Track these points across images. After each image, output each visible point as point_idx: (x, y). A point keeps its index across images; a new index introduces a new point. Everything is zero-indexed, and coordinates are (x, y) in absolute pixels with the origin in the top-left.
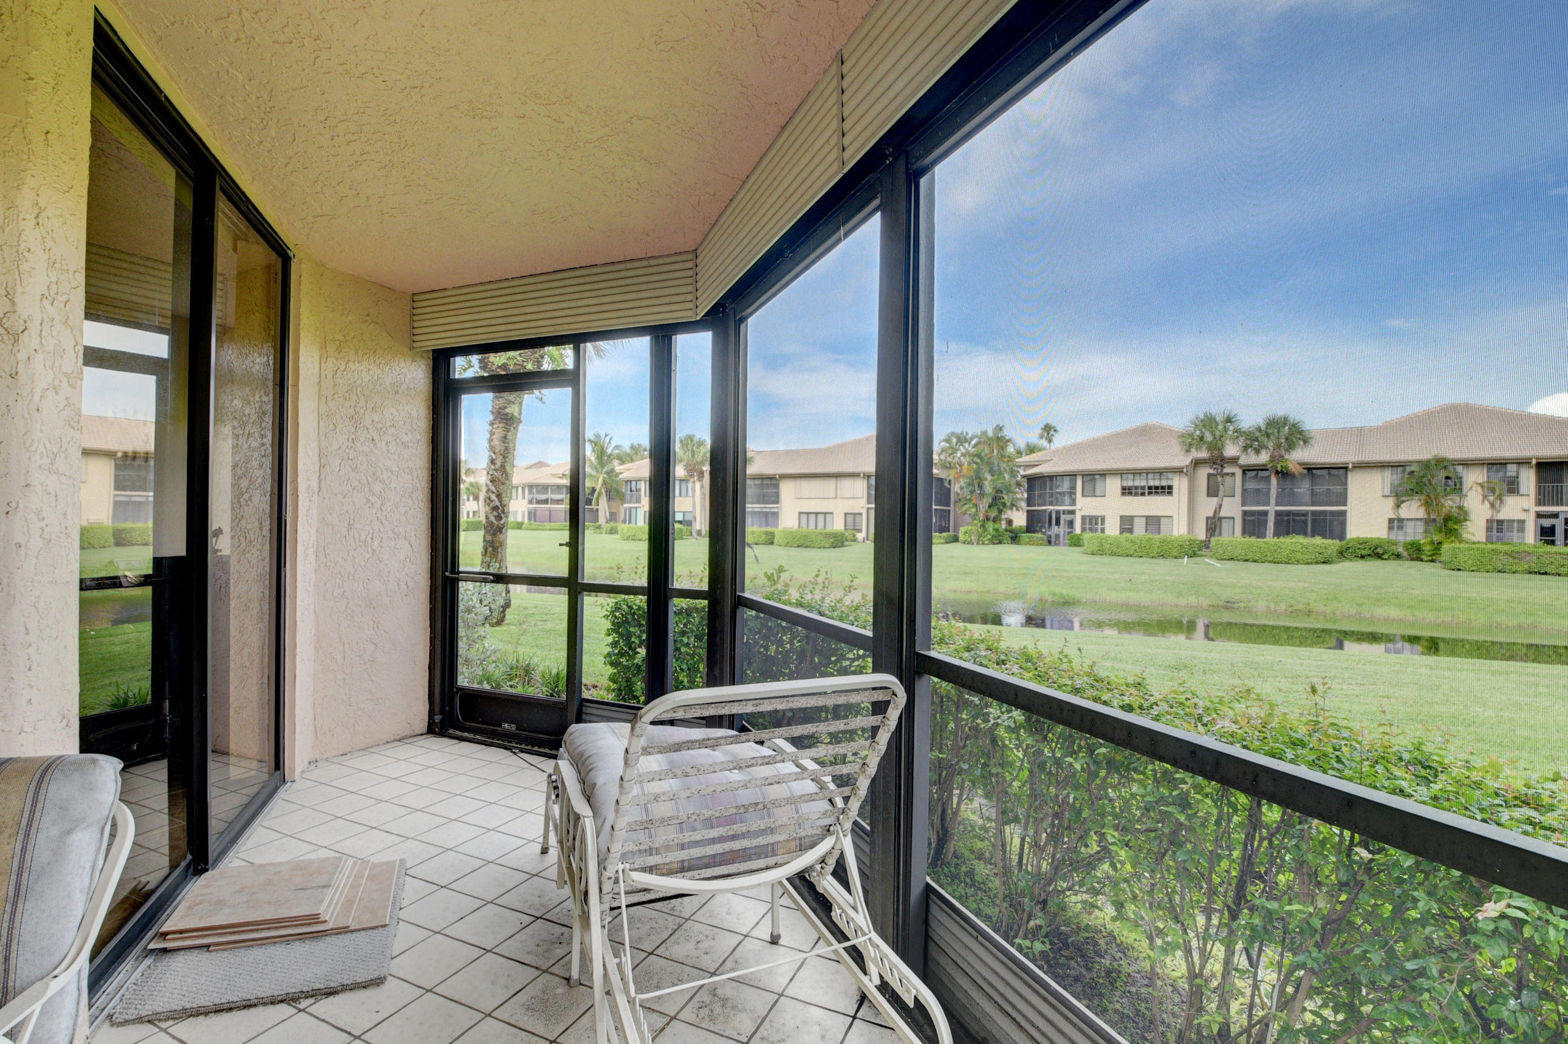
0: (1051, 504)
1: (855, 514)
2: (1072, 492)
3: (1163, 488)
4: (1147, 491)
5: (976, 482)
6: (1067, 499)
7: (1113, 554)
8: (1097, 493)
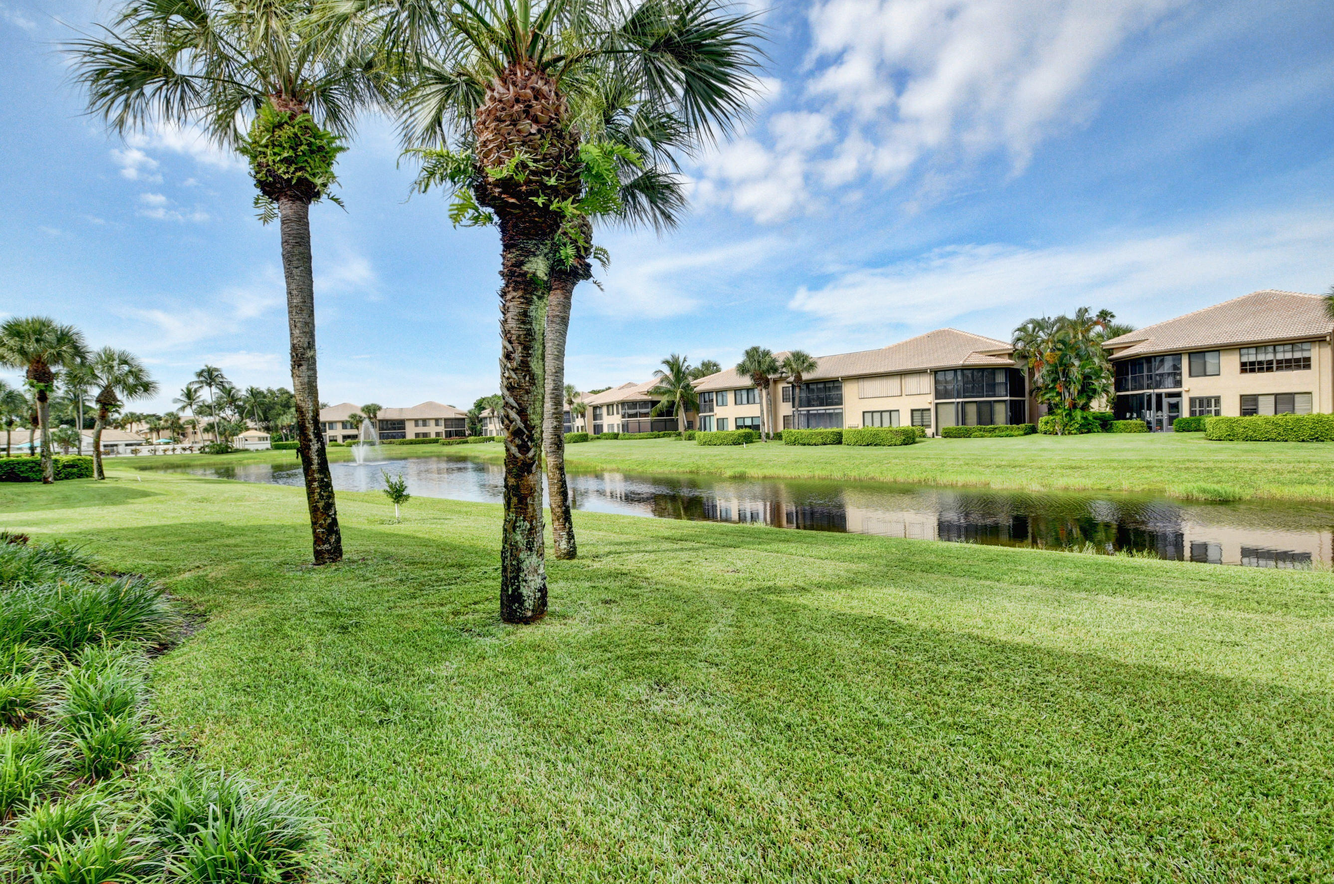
0: (1149, 387)
1: (923, 410)
2: (1176, 372)
3: (1298, 360)
4: (1275, 365)
5: (1060, 369)
6: (1169, 381)
7: (1247, 439)
8: (1209, 372)
